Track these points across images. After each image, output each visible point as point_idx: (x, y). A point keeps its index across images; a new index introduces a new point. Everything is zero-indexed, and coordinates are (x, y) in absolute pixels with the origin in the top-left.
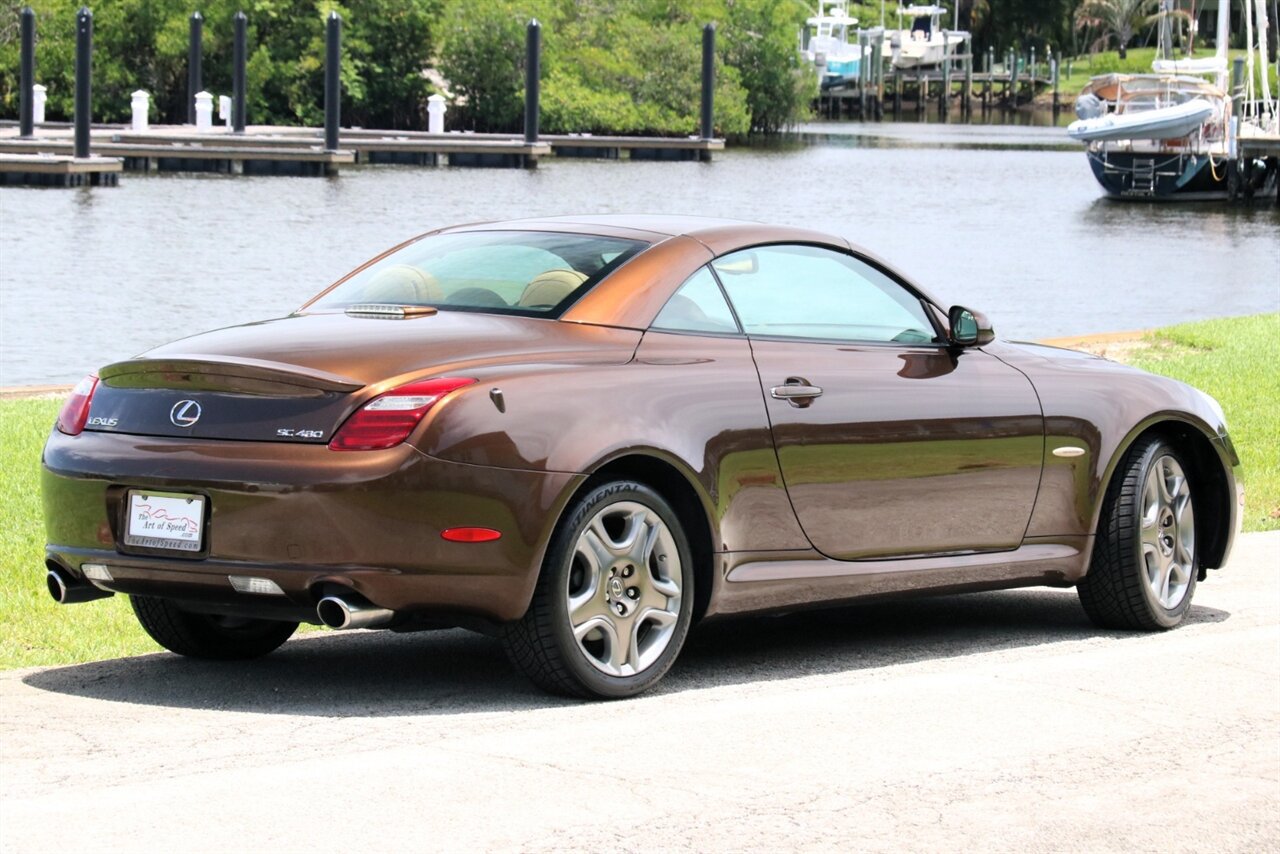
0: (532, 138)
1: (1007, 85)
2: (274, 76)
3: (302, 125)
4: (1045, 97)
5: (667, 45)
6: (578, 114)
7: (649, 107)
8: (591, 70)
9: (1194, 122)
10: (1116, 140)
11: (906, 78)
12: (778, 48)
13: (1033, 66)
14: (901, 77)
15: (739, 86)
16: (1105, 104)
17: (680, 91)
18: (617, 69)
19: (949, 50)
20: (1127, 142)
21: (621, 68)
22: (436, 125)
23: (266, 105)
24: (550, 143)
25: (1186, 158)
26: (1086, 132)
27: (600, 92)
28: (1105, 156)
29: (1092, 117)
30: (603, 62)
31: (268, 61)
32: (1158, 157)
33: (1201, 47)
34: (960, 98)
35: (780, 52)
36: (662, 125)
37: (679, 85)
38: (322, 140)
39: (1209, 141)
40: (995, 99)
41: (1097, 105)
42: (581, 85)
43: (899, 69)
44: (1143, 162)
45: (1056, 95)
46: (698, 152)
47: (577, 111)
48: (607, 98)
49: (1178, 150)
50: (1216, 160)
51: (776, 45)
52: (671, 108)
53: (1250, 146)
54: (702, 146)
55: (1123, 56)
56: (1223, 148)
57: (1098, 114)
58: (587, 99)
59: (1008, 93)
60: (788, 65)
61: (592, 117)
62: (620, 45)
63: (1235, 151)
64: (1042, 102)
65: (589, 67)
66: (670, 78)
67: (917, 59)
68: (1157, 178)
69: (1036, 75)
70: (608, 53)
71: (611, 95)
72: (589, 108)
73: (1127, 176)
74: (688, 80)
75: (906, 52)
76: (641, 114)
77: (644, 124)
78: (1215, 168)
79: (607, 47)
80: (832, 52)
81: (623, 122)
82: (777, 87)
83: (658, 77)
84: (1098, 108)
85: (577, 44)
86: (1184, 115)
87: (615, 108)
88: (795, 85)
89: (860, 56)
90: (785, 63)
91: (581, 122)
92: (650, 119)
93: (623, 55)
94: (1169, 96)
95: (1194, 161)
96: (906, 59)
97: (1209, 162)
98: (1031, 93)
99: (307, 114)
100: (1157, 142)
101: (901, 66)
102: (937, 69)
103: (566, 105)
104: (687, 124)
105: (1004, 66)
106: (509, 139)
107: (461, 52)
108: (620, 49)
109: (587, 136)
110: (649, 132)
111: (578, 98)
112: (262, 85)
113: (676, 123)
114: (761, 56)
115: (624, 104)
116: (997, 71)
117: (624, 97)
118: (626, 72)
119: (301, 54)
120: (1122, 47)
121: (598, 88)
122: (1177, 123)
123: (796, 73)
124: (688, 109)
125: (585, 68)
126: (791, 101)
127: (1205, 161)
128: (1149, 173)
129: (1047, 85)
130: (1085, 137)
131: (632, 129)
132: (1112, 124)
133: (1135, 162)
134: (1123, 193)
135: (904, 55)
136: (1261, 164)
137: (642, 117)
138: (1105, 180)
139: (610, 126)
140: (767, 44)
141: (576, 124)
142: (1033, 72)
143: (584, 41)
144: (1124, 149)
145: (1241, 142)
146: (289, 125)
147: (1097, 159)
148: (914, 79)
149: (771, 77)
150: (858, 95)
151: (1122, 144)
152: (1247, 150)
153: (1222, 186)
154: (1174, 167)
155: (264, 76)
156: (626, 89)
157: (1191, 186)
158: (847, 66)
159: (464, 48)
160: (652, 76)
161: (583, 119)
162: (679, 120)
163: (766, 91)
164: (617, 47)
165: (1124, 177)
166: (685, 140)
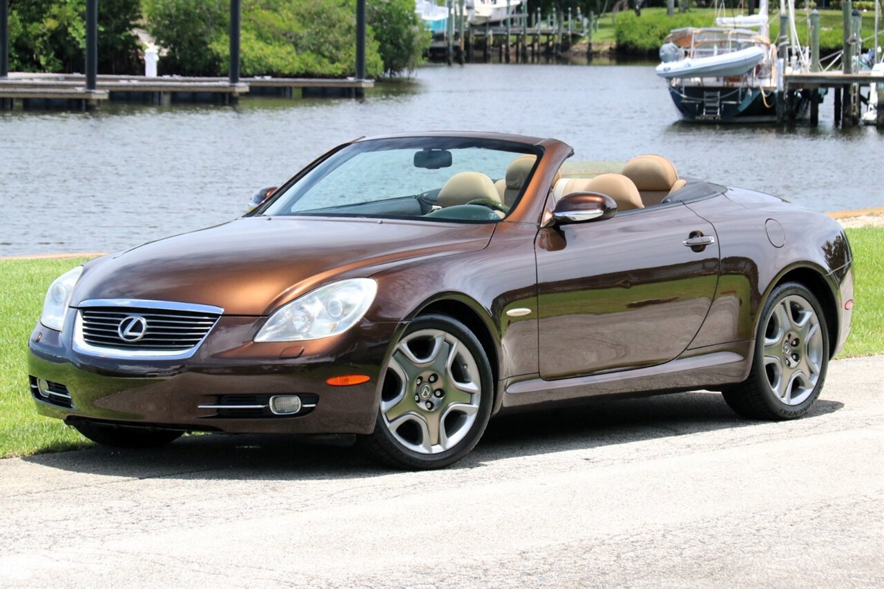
0: (234, 80)
1: (551, 37)
2: (22, 34)
3: (45, 72)
4: (581, 46)
5: (320, 8)
6: (256, 62)
7: (309, 55)
8: (264, 28)
9: (750, 64)
10: (690, 78)
11: (477, 32)
12: (401, 10)
13: (570, 22)
14: (473, 32)
15: (373, 39)
16: (682, 50)
17: (330, 43)
18: (284, 26)
19: (511, 11)
20: (698, 80)
21: (286, 25)
22: (151, 70)
23: (17, 56)
24: (249, 84)
25: (744, 90)
26: (670, 71)
27: (271, 44)
28: (683, 89)
29: (673, 61)
30: (273, 21)
31: (18, 23)
32: (723, 90)
33: (694, 7)
34: (515, 47)
35: (403, 12)
36: (318, 69)
37: (329, 39)
38: (84, 83)
39: (760, 78)
40: (542, 49)
41: (676, 51)
42: (257, 39)
43: (472, 25)
44: (711, 94)
45: (590, 45)
46: (353, 90)
47: (255, 59)
48: (277, 49)
49: (737, 84)
50: (766, 92)
51: (400, 8)
52: (324, 56)
53: (793, 81)
54: (357, 85)
55: (638, 14)
56: (773, 82)
57: (677, 58)
58: (263, 50)
59: (551, 43)
60: (409, 23)
61: (267, 63)
62: (285, 8)
63: (782, 85)
64: (577, 50)
65: (262, 25)
66: (323, 34)
67: (486, 18)
68: (723, 106)
69: (571, 30)
70: (276, 15)
71: (280, 46)
72: (265, 57)
73: (699, 104)
74: (337, 35)
75: (478, 12)
76: (303, 61)
77: (304, 68)
78: (766, 98)
79: (275, 10)
80: (425, 13)
81: (290, 67)
82: (400, 40)
83: (313, 33)
84: (677, 54)
85: (252, 7)
86: (743, 59)
87: (283, 56)
88: (414, 39)
89: (447, 16)
90: (406, 21)
91: (259, 67)
92: (309, 64)
93: (287, 16)
94: (730, 43)
95: (750, 93)
96: (478, 17)
97: (761, 94)
98: (568, 43)
99: (48, 63)
100: (721, 79)
101: (474, 23)
102: (502, 25)
103: (247, 55)
104: (337, 68)
105: (547, 22)
106: (218, 81)
107: (165, 14)
108: (285, 11)
109: (268, 78)
110: (308, 75)
111: (256, 49)
112: (14, 41)
113: (328, 68)
114: (390, 15)
115: (289, 53)
116: (543, 26)
117: (290, 48)
118: (290, 29)
119: (42, 17)
120: (637, 7)
121: (269, 41)
122: (738, 64)
123: (415, 29)
124: (337, 57)
125: (258, 26)
126: (411, 50)
127: (758, 93)
128: (716, 102)
129: (580, 37)
130: (668, 75)
131: (295, 73)
132: (689, 66)
133: (706, 94)
134: (697, 118)
135: (476, 14)
136: (799, 95)
137: (303, 63)
138: (681, 107)
139: (280, 71)
140: (393, 7)
141: (255, 69)
142: (570, 27)
143: (257, 6)
144: (697, 84)
145: (786, 78)
146: (34, 72)
147: (676, 92)
148: (483, 33)
149: (396, 32)
150: (446, 45)
151: (696, 80)
152: (791, 84)
153: (771, 112)
154: (734, 97)
155: (16, 34)
156: (290, 42)
157: (748, 112)
158: (438, 23)
159: (167, 12)
160: (308, 32)
161: (260, 65)
162: (331, 66)
163: (392, 43)
164: (282, 10)
165: (697, 106)
166: (344, 80)
